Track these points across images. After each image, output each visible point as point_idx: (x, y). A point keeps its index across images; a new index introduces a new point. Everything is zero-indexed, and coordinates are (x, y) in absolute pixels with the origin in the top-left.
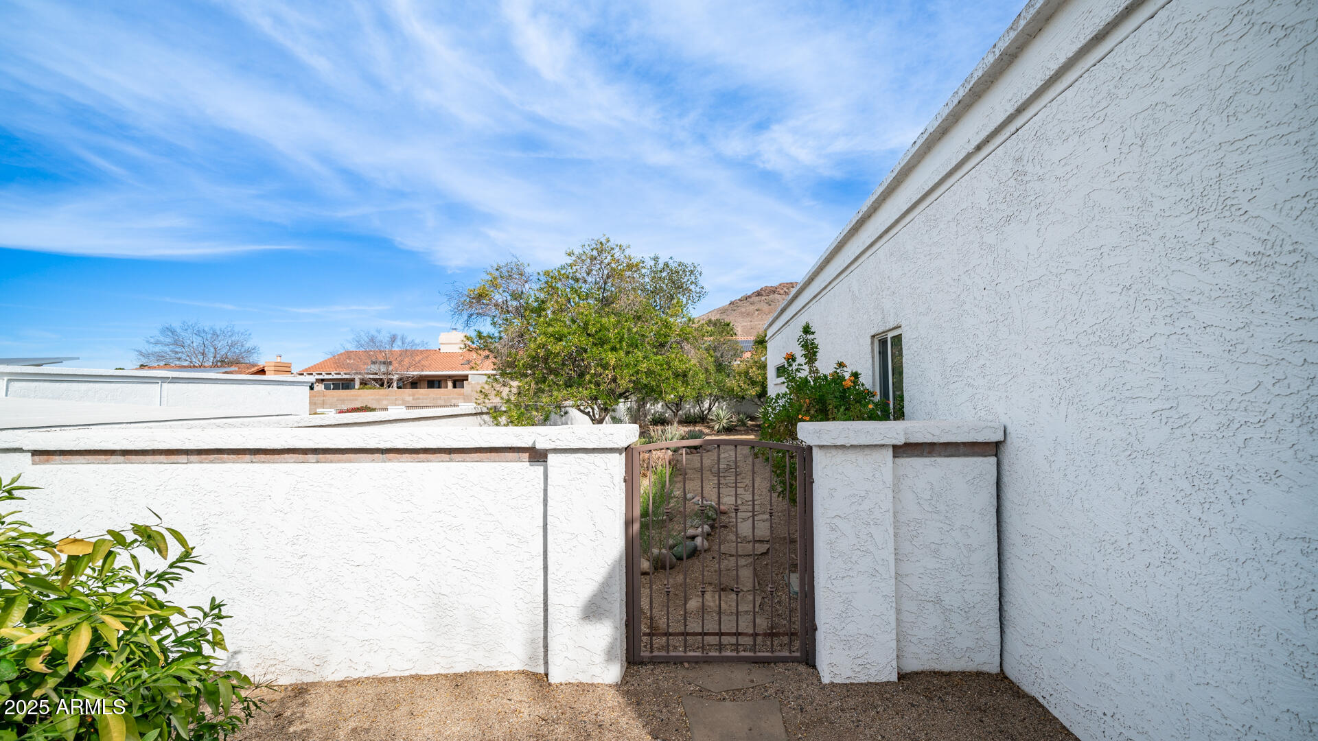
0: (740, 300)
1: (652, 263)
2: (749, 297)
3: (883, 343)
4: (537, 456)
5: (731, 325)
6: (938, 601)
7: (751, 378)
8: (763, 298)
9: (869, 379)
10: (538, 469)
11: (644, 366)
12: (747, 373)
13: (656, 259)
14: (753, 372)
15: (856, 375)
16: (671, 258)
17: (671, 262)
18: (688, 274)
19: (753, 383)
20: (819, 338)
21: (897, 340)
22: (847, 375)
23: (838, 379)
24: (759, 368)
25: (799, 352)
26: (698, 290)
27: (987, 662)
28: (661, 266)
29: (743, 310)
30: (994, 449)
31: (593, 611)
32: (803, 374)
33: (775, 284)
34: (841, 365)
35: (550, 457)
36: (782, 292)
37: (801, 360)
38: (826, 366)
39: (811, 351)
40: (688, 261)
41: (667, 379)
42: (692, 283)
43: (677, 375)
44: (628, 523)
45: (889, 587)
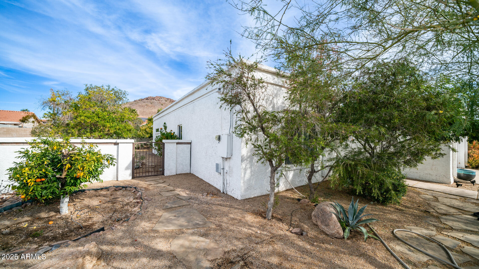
0: (139, 100)
1: (107, 88)
2: (143, 99)
3: (180, 127)
4: (116, 144)
5: (136, 111)
6: (182, 164)
7: (147, 132)
8: (149, 101)
9: (177, 133)
10: (116, 146)
11: (118, 127)
12: (145, 130)
13: (109, 86)
14: (148, 130)
15: (174, 133)
16: (116, 87)
17: (115, 89)
18: (123, 94)
19: (148, 133)
20: (167, 125)
21: (181, 127)
22: (173, 133)
23: (170, 133)
24: (150, 129)
25: (163, 128)
26: (127, 100)
27: (188, 172)
28: (111, 89)
29: (140, 104)
30: (190, 143)
31: (127, 168)
32: (164, 132)
33: (154, 96)
34: (171, 131)
35: (119, 144)
36: (157, 99)
37: (163, 129)
38: (168, 131)
39: (165, 128)
40: (123, 90)
41: (125, 131)
42: (124, 97)
43: (128, 130)
44: (133, 155)
45: (175, 162)
